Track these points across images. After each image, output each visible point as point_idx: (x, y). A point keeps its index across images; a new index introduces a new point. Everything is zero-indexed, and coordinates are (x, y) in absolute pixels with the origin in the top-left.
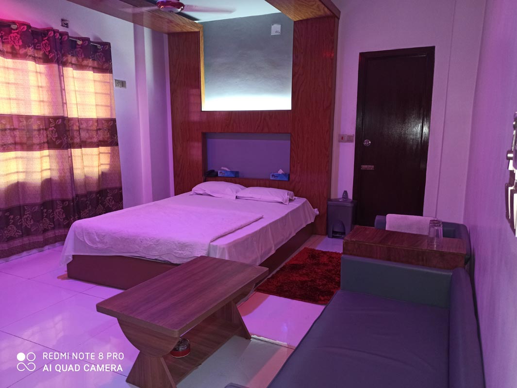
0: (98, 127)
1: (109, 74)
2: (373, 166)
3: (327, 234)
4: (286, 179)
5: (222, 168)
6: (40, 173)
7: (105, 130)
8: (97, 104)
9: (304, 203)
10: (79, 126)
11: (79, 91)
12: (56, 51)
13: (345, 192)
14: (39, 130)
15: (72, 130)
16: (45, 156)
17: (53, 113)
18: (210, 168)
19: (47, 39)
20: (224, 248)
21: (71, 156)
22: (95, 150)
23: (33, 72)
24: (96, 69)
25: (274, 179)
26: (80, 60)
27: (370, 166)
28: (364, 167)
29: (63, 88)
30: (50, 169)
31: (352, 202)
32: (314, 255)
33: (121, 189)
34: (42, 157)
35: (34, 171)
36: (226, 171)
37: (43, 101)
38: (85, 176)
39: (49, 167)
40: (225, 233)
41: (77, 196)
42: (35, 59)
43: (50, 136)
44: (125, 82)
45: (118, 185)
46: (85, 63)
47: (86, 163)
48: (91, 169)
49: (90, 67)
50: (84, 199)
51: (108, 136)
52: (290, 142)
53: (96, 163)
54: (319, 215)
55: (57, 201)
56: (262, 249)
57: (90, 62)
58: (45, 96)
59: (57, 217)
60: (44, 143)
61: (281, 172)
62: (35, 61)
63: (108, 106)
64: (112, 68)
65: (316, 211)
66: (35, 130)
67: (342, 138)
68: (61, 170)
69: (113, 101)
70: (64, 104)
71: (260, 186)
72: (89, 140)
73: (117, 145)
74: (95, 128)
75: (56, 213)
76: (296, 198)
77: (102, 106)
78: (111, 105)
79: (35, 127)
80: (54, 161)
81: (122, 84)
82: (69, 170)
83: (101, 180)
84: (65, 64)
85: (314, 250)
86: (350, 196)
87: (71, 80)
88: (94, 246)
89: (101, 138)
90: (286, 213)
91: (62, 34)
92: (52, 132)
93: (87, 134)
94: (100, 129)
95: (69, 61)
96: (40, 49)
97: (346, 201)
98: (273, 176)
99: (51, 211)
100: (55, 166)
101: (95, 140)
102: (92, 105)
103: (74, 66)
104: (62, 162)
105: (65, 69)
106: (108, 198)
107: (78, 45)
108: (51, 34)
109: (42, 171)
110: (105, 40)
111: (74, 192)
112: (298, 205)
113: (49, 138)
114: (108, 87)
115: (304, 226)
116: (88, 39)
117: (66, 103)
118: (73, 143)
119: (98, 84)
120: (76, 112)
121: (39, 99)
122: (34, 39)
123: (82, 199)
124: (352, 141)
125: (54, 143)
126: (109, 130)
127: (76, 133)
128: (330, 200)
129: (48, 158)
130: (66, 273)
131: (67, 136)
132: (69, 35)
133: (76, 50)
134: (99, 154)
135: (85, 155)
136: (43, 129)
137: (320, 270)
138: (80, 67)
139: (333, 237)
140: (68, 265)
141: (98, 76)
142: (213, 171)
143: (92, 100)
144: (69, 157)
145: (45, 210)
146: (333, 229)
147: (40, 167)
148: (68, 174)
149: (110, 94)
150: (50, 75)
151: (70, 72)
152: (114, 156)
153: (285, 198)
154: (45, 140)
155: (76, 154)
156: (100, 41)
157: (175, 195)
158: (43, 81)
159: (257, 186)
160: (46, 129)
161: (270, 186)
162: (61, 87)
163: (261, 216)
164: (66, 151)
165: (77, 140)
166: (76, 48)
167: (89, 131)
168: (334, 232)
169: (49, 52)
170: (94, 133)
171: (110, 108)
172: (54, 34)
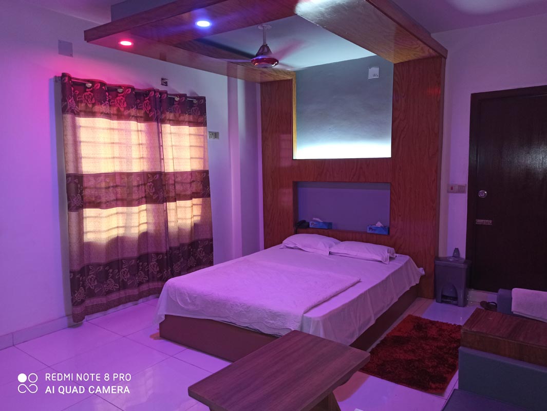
0: (192, 180)
1: (203, 127)
2: (491, 221)
3: (435, 297)
4: (385, 233)
5: (314, 219)
6: (138, 228)
7: (199, 182)
8: (192, 156)
9: (406, 262)
10: (175, 180)
11: (176, 146)
12: (156, 110)
13: (457, 250)
14: (138, 186)
15: (168, 184)
16: (143, 210)
17: (151, 169)
18: (301, 218)
19: (148, 99)
20: (318, 321)
21: (166, 210)
22: (188, 203)
23: (135, 131)
24: (191, 123)
25: (372, 232)
26: (177, 115)
27: (487, 221)
28: (479, 221)
29: (161, 144)
30: (146, 223)
31: (465, 263)
32: (420, 325)
33: (212, 240)
34: (139, 212)
35: (132, 225)
36: (319, 222)
37: (143, 158)
38: (179, 228)
39: (146, 221)
40: (319, 301)
41: (170, 248)
42: (137, 119)
43: (147, 190)
44: (218, 133)
45: (209, 237)
46: (182, 118)
47: (180, 216)
48: (184, 221)
49: (186, 122)
50: (177, 252)
51: (201, 187)
52: (390, 191)
53: (189, 215)
54: (425, 275)
55: (152, 255)
56: (360, 320)
57: (186, 117)
58: (144, 152)
59: (151, 270)
60: (142, 197)
61: (379, 224)
62: (137, 121)
63: (201, 158)
64: (206, 121)
65: (421, 271)
66: (134, 186)
67: (452, 188)
68: (157, 224)
69: (206, 153)
70: (161, 159)
71: (356, 240)
72: (183, 193)
73: (209, 196)
74: (189, 181)
75: (151, 266)
76: (397, 255)
77: (196, 158)
78: (204, 157)
79: (135, 183)
80: (150, 214)
81: (216, 135)
82: (164, 224)
83: (193, 232)
84: (163, 121)
85: (420, 318)
86: (463, 255)
87: (169, 136)
88: (186, 307)
89: (194, 190)
90: (387, 276)
91: (161, 93)
92: (150, 188)
93: (182, 187)
94: (193, 181)
95: (167, 118)
96: (142, 109)
97: (457, 261)
98: (370, 228)
99: (146, 263)
100: (151, 220)
101: (189, 193)
102: (186, 159)
103: (171, 122)
104: (158, 216)
105: (163, 126)
106: (199, 250)
107: (176, 101)
108: (152, 94)
109: (140, 225)
110: (200, 95)
111: (168, 245)
112: (400, 265)
113: (147, 193)
114: (202, 140)
115: (408, 289)
116: (185, 95)
117: (163, 159)
118: (168, 197)
119: (193, 137)
120: (173, 167)
121: (139, 157)
122: (136, 100)
123: (175, 252)
124: (463, 192)
125: (152, 197)
126: (202, 181)
127: (171, 188)
128: (437, 258)
129: (145, 211)
130: (158, 331)
131: (164, 191)
132: (168, 93)
133: (174, 106)
134: (192, 206)
135: (179, 207)
136: (142, 185)
137: (428, 347)
138: (177, 122)
139: (442, 302)
140: (161, 324)
141: (193, 130)
142: (304, 221)
143: (187, 153)
144: (165, 211)
145: (141, 263)
146: (442, 292)
147: (138, 221)
148: (163, 228)
149: (204, 147)
150: (149, 133)
151: (168, 128)
152: (206, 208)
153: (384, 256)
154: (144, 195)
155: (171, 208)
156: (195, 96)
157: (265, 249)
158: (143, 138)
159: (352, 240)
160: (145, 184)
161: (367, 241)
162: (159, 144)
163: (358, 279)
164: (162, 205)
165: (172, 194)
166: (173, 104)
167: (183, 185)
168: (443, 296)
169: (150, 111)
170: (188, 186)
171: (203, 160)
172: (155, 93)
